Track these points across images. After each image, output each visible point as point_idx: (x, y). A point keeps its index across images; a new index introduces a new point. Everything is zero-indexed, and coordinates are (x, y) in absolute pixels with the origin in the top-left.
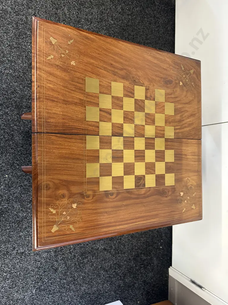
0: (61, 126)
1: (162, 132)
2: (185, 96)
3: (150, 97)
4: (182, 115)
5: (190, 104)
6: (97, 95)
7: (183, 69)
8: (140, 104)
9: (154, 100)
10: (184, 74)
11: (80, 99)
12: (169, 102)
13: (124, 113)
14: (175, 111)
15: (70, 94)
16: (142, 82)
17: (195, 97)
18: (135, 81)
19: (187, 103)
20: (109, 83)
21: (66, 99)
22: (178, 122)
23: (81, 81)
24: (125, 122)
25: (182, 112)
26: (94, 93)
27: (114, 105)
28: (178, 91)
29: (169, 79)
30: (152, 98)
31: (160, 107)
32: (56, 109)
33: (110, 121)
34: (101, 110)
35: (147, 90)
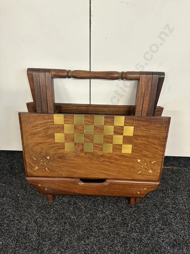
0: (153, 122)
1: (67, 119)
2: (43, 149)
3: (79, 145)
4: (45, 133)
5: (37, 143)
7: (47, 169)
8: (89, 140)
9: (75, 144)
10: (45, 165)
11: (137, 140)
12: (60, 143)
13: (103, 133)
14: (54, 136)
15: (144, 142)
16: (86, 155)
17: (32, 148)
18: (93, 155)
19: (40, 143)
20: (114, 152)
21: (147, 139)
22: (50, 128)
23: (135, 151)
24: (103, 127)
25: (46, 136)
26: (126, 144)
27: (111, 138)
28: (51, 152)
29: (61, 159)
30: (77, 144)
31: (70, 139)
32: (155, 133)
33: (115, 127)
34: (122, 134)
35: (82, 150)
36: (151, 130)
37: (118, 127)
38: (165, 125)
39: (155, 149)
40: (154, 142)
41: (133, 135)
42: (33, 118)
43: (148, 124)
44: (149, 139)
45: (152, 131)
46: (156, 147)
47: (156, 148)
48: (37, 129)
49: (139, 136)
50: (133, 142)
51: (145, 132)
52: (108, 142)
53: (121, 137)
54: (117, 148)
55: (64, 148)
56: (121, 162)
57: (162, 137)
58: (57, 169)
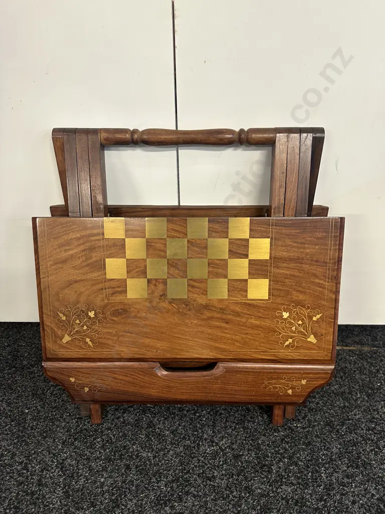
0: (308, 228)
2: (80, 294)
3: (157, 283)
4: (87, 259)
5: (69, 281)
6: (253, 277)
7: (88, 340)
8: (177, 271)
9: (149, 281)
10: (84, 331)
11: (278, 268)
12: (118, 280)
13: (207, 255)
14: (105, 265)
15: (293, 273)
16: (172, 306)
17: (57, 294)
18: (187, 305)
19: (76, 282)
20: (232, 296)
21: (300, 265)
22: (95, 248)
23: (276, 293)
24: (205, 241)
25: (87, 265)
26: (255, 278)
27: (224, 264)
28: (99, 301)
29: (120, 317)
30: (154, 282)
31: (137, 270)
32: (314, 251)
33: (230, 241)
34: (246, 256)
35: (164, 294)
36: (306, 246)
37: (238, 242)
38: (335, 234)
39: (317, 288)
40: (315, 272)
41: (270, 257)
42: (62, 228)
43: (299, 233)
44: (304, 266)
45: (308, 248)
46: (319, 283)
47: (319, 285)
48: (69, 250)
49: (282, 258)
50: (270, 272)
51: (294, 249)
52: (218, 276)
53: (245, 262)
54: (238, 288)
55: (125, 292)
56: (248, 318)
57: (330, 259)
58: (110, 339)
